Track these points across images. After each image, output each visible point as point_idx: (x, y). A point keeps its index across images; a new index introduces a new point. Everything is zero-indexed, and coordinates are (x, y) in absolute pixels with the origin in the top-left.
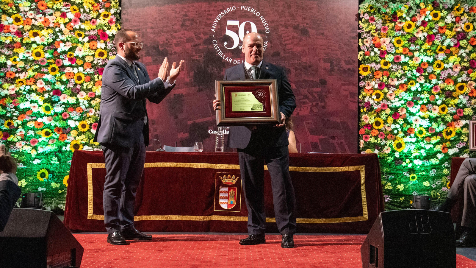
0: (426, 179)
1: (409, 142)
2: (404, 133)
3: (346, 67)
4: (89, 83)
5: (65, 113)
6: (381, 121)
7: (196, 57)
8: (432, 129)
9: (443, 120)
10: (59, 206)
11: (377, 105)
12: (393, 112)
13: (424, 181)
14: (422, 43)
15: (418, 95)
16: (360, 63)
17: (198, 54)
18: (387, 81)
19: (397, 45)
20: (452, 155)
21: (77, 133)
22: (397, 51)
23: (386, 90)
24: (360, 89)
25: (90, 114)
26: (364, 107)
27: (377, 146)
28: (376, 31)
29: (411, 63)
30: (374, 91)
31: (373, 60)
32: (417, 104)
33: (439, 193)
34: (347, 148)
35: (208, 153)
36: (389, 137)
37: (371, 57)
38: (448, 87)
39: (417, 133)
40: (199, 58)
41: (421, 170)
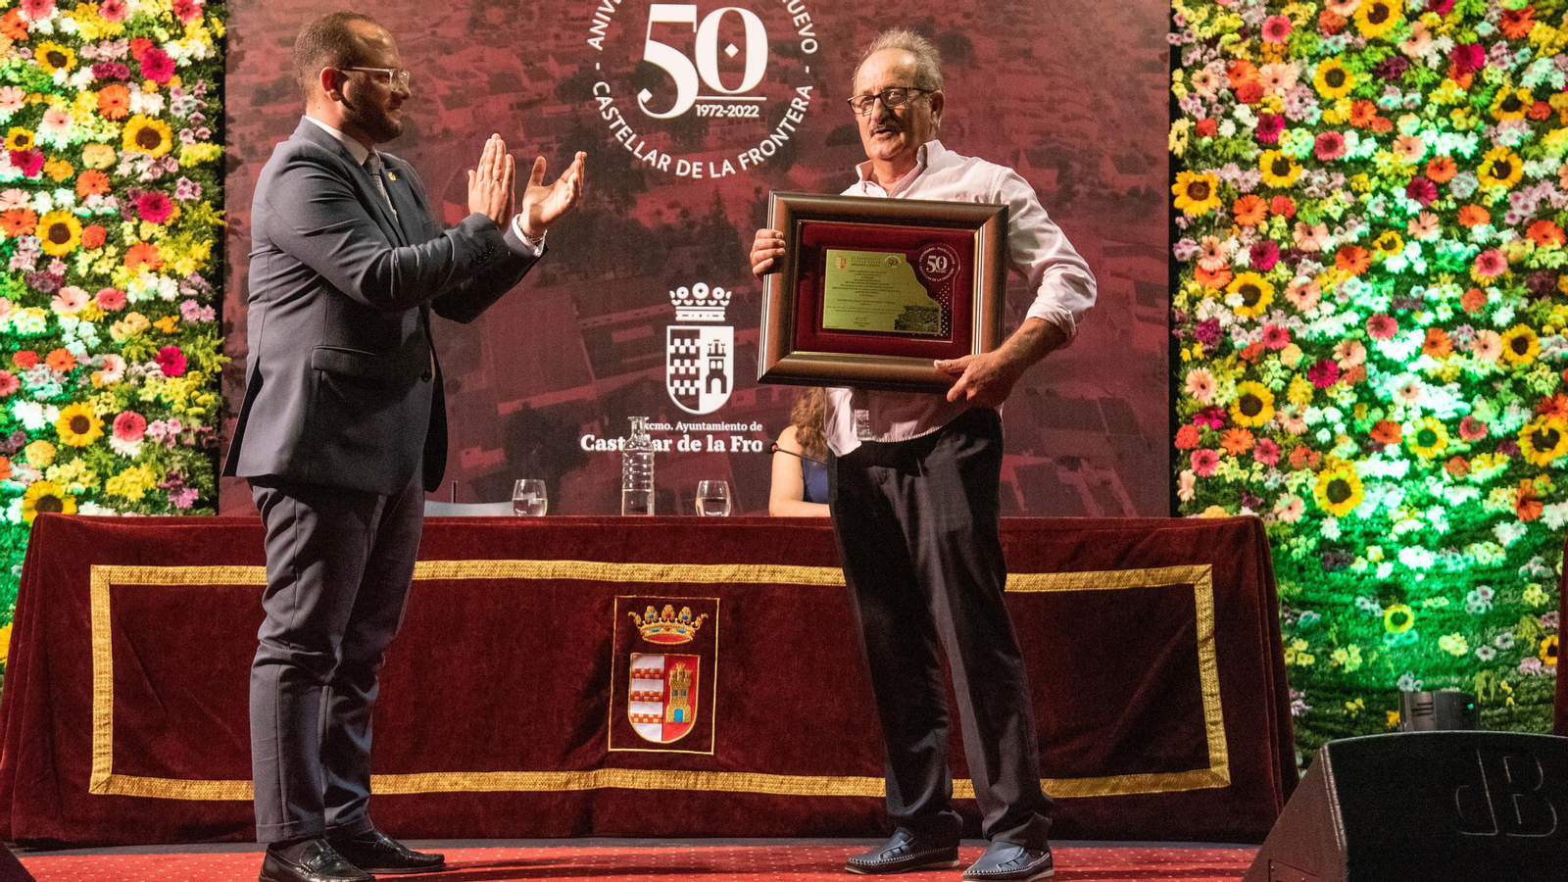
0: (1451, 628)
1: (1380, 477)
2: (1357, 441)
3: (1125, 182)
4: (100, 252)
5: (2, 372)
6: (1265, 396)
8: (1472, 427)
9: (1519, 387)
11: (1248, 332)
12: (1313, 359)
13: (1446, 633)
14: (1429, 80)
15: (1415, 291)
16: (1176, 165)
17: (537, 139)
18: (1285, 234)
19: (1327, 93)
20: (1561, 529)
21: (53, 453)
22: (1329, 117)
23: (1281, 270)
24: (1178, 269)
25: (107, 378)
26: (1196, 341)
27: (1248, 493)
28: (1244, 36)
29: (1384, 160)
30: (1234, 277)
31: (1230, 151)
32: (1411, 326)
33: (1510, 684)
34: (1127, 505)
35: (582, 520)
36: (1294, 457)
37: (1222, 141)
38: (1541, 257)
39: (1412, 441)
41: (1429, 589)
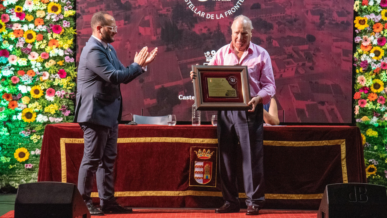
3: (340, 19)
4: (41, 42)
5: (15, 76)
6: (381, 84)
7: (163, 11)
10: (11, 183)
11: (376, 64)
16: (356, 14)
17: (166, 8)
21: (29, 100)
24: (355, 45)
25: (44, 78)
26: (360, 67)
27: (376, 112)
30: (373, 48)
31: (372, 10)
34: (339, 115)
37: (370, 7)
40: (167, 13)
